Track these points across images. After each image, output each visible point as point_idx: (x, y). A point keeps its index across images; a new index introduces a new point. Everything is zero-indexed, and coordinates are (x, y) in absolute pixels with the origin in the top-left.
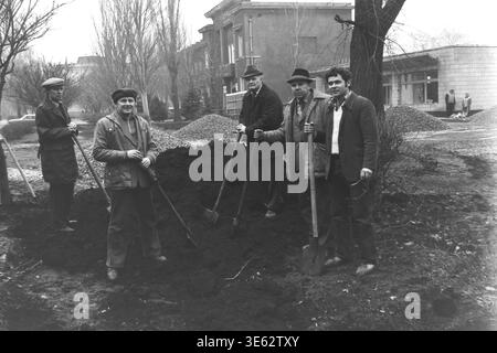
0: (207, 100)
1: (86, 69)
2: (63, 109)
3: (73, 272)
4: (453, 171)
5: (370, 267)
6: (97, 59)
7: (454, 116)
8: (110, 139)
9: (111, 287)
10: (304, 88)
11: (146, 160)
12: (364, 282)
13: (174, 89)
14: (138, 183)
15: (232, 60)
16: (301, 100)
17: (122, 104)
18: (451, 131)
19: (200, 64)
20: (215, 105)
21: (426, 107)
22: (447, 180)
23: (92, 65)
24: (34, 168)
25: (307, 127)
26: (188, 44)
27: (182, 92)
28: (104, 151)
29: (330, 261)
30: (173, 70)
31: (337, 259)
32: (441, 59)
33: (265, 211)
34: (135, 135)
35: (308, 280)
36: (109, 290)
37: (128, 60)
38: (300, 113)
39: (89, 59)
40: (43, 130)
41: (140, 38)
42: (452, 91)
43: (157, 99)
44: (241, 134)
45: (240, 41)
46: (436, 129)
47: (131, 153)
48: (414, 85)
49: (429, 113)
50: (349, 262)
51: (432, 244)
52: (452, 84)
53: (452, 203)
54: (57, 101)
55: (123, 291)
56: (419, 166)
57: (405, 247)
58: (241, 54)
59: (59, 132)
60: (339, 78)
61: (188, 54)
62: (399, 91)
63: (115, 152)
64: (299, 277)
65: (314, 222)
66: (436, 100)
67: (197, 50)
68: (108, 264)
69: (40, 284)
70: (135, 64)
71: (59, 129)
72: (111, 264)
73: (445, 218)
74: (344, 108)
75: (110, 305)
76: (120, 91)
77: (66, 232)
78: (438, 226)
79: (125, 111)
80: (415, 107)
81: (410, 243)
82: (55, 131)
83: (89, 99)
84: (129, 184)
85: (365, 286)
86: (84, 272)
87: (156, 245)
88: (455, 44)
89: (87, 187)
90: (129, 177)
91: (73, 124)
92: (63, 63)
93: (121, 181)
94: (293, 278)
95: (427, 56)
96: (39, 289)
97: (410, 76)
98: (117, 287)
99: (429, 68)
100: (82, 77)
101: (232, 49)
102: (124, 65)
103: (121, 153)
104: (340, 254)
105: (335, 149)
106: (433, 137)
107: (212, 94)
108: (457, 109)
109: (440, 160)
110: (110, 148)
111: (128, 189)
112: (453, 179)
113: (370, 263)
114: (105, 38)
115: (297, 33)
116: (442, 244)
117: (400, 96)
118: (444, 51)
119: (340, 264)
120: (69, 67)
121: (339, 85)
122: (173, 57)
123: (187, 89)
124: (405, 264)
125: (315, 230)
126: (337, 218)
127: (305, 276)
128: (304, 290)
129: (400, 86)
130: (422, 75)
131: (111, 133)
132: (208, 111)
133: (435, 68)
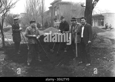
0: (50, 24)
1: (22, 16)
2: (18, 25)
3: (19, 63)
4: (108, 42)
5: (89, 64)
6: (25, 14)
7: (107, 29)
8: (29, 32)
9: (28, 67)
10: (75, 22)
11: (38, 37)
12: (88, 68)
13: (42, 21)
14: (36, 43)
15: (56, 15)
16: (74, 25)
17: (32, 24)
18: (107, 33)
19: (49, 15)
20: (52, 25)
21: (101, 27)
22: (106, 44)
23: (24, 15)
24: (10, 38)
25: (76, 31)
26: (46, 11)
27: (44, 22)
28: (28, 35)
29: (80, 62)
30: (42, 17)
31: (82, 62)
32: (105, 16)
33: (64, 50)
34: (35, 31)
35: (75, 67)
36: (28, 68)
37: (32, 14)
38: (73, 28)
39: (23, 14)
40: (13, 30)
41: (35, 9)
42: (107, 24)
43: (38, 23)
44: (59, 32)
45: (58, 10)
46: (103, 32)
47: (34, 36)
48: (98, 22)
49: (102, 28)
50: (84, 63)
51: (104, 59)
52: (107, 22)
53: (108, 50)
54: (17, 23)
55: (31, 68)
56: (100, 41)
57: (98, 60)
58: (58, 14)
59: (17, 30)
60: (84, 19)
61: (46, 13)
62: (95, 23)
63: (30, 35)
64: (73, 66)
65: (77, 53)
66: (103, 25)
67: (48, 12)
68: (28, 62)
69: (12, 66)
70: (34, 15)
71: (17, 29)
72: (29, 61)
73: (106, 53)
74: (85, 27)
75: (28, 71)
76: (32, 21)
77: (18, 54)
78: (105, 55)
79: (33, 26)
80: (98, 27)
81: (98, 59)
82: (16, 30)
83: (23, 23)
84: (33, 43)
85: (88, 69)
86: (22, 63)
87: (39, 57)
88: (108, 13)
89: (22, 43)
90: (33, 41)
91: (20, 28)
92: (17, 14)
93: (32, 42)
94: (71, 66)
95: (102, 15)
96: (11, 67)
97: (97, 20)
98: (30, 67)
99: (102, 18)
100: (21, 18)
101: (56, 12)
102: (31, 15)
103: (32, 36)
104: (82, 61)
105: (82, 36)
106: (103, 34)
107: (51, 22)
108: (108, 28)
109: (104, 39)
110: (29, 34)
111: (33, 44)
112: (108, 44)
113: (90, 63)
114: (27, 9)
115: (71, 9)
116: (106, 59)
117: (95, 24)
118: (105, 14)
119: (82, 63)
120: (19, 15)
121: (84, 21)
122: (43, 14)
123: (45, 21)
124: (97, 64)
125: (77, 55)
126: (82, 52)
127: (74, 66)
128: (74, 69)
129: (95, 22)
130: (100, 20)
131: (29, 31)
132: (50, 26)
133: (103, 18)
